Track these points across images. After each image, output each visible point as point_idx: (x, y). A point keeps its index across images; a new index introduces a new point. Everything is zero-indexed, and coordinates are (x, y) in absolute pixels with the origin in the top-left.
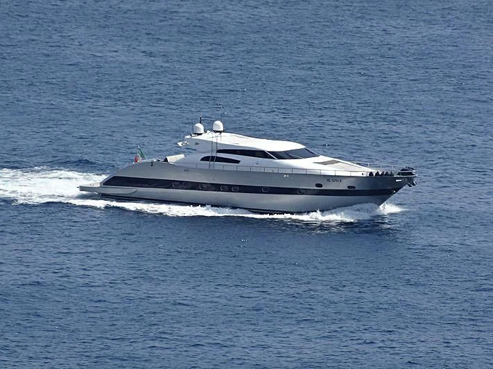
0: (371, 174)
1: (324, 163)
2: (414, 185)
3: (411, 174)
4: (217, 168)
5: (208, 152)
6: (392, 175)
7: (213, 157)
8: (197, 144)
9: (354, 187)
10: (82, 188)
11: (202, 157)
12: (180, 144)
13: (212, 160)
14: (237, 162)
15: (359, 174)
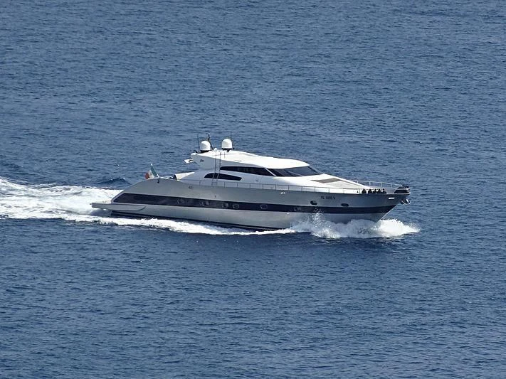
0: (364, 191)
1: (323, 181)
2: (406, 203)
3: (406, 192)
4: (219, 185)
5: (212, 169)
6: (384, 192)
7: (216, 174)
8: (202, 161)
9: (348, 205)
10: (94, 205)
11: (206, 174)
12: (187, 161)
13: (215, 178)
14: (239, 179)
15: (354, 192)
